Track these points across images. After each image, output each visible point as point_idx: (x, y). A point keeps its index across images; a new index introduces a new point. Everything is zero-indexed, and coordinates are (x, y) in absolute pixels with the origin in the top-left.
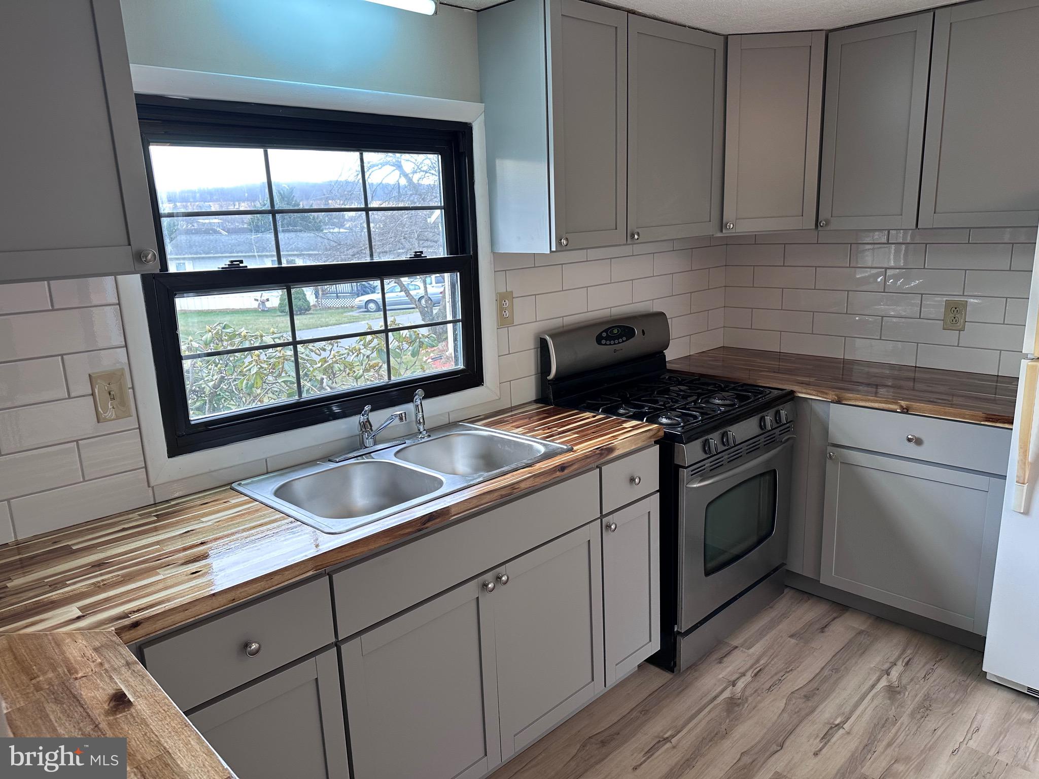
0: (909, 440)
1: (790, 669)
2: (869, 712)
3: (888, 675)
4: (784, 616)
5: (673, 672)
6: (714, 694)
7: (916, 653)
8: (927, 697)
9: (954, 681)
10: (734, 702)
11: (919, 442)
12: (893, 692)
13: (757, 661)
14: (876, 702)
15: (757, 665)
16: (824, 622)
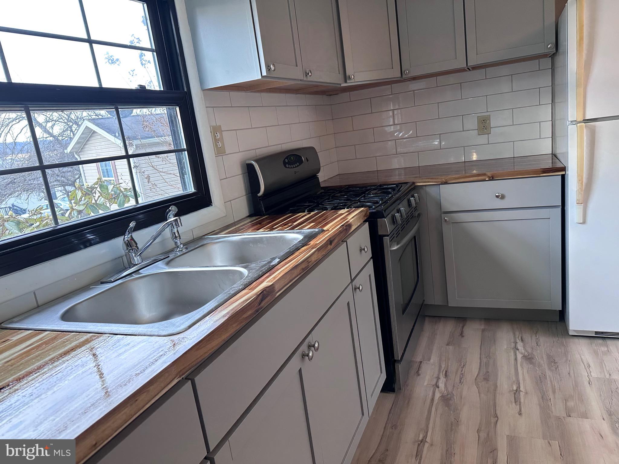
0: (497, 197)
1: (462, 365)
2: (526, 376)
3: (518, 350)
5: (394, 392)
6: (430, 396)
7: (521, 333)
8: (548, 356)
9: (554, 342)
10: (446, 399)
11: (503, 197)
12: (529, 359)
13: (440, 367)
14: (525, 368)
15: (442, 369)
16: (459, 330)
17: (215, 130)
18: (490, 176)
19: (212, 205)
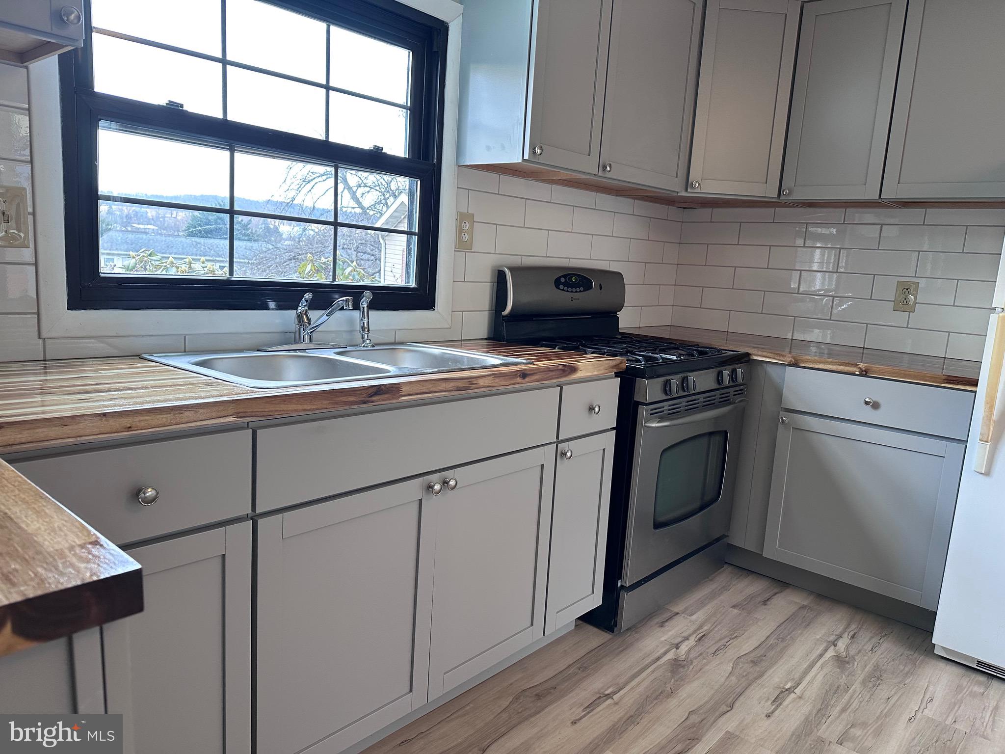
0: (867, 403)
1: (735, 636)
2: (820, 678)
3: (835, 646)
4: (725, 588)
5: (612, 631)
6: (658, 654)
7: (860, 629)
8: (877, 667)
9: (901, 655)
10: (678, 664)
11: (876, 406)
12: (841, 661)
13: (701, 627)
14: (825, 670)
15: (701, 631)
16: (767, 596)
17: (464, 219)
18: (864, 369)
19: (434, 310)
